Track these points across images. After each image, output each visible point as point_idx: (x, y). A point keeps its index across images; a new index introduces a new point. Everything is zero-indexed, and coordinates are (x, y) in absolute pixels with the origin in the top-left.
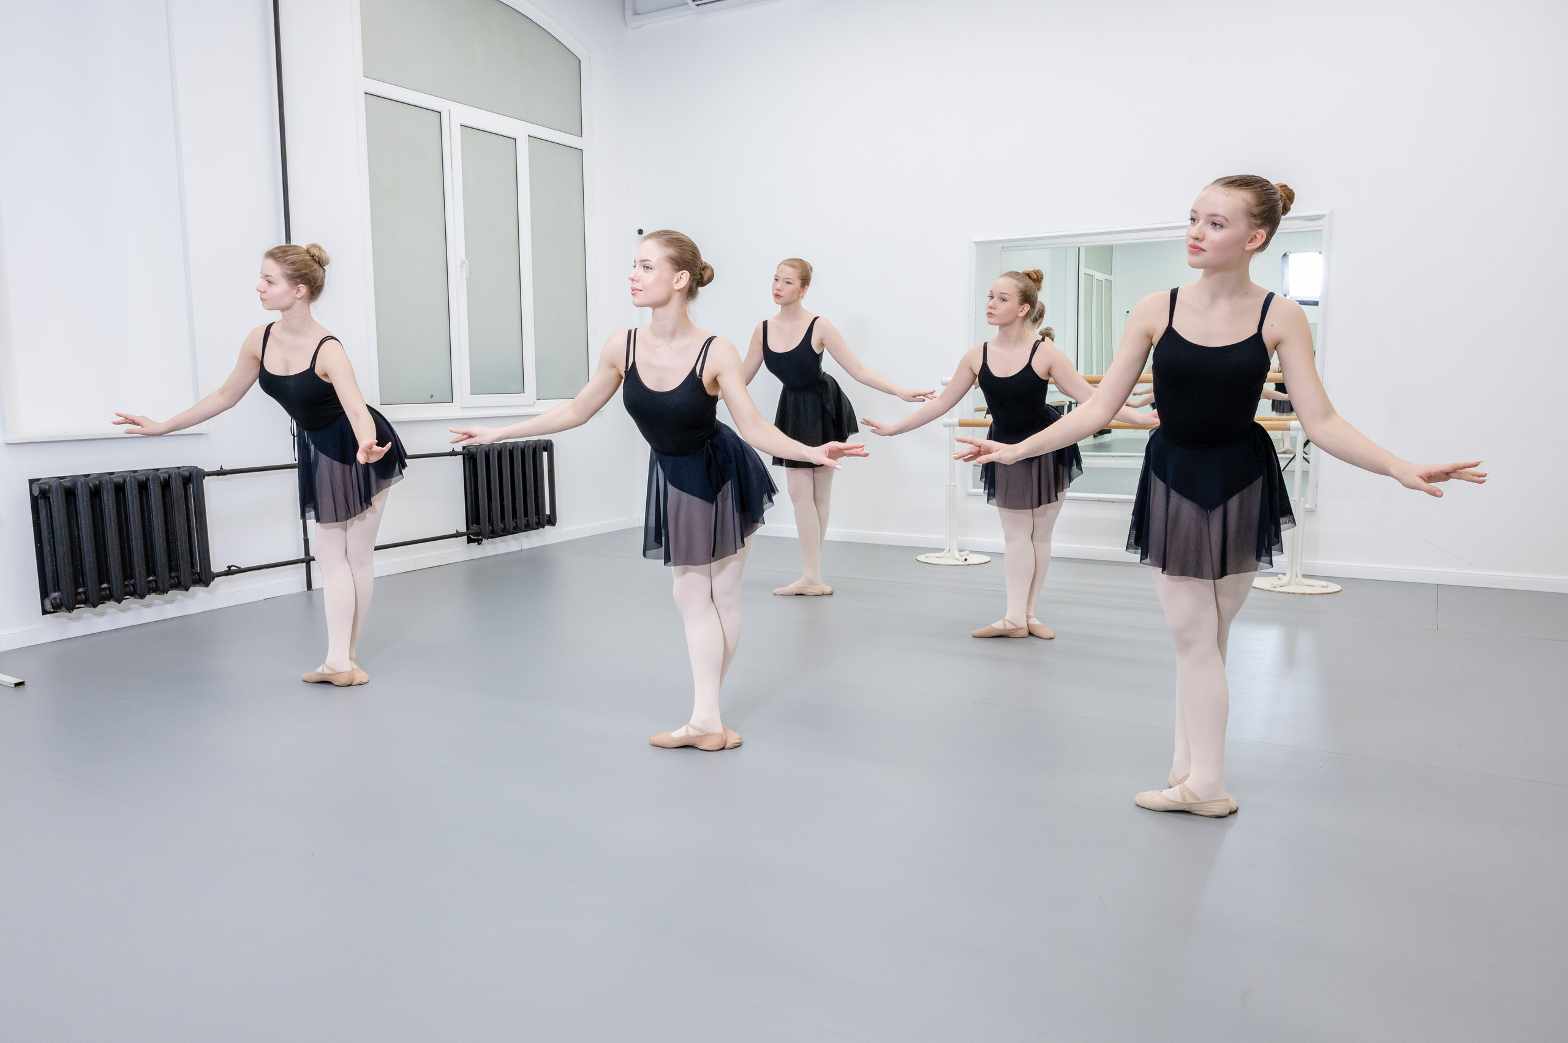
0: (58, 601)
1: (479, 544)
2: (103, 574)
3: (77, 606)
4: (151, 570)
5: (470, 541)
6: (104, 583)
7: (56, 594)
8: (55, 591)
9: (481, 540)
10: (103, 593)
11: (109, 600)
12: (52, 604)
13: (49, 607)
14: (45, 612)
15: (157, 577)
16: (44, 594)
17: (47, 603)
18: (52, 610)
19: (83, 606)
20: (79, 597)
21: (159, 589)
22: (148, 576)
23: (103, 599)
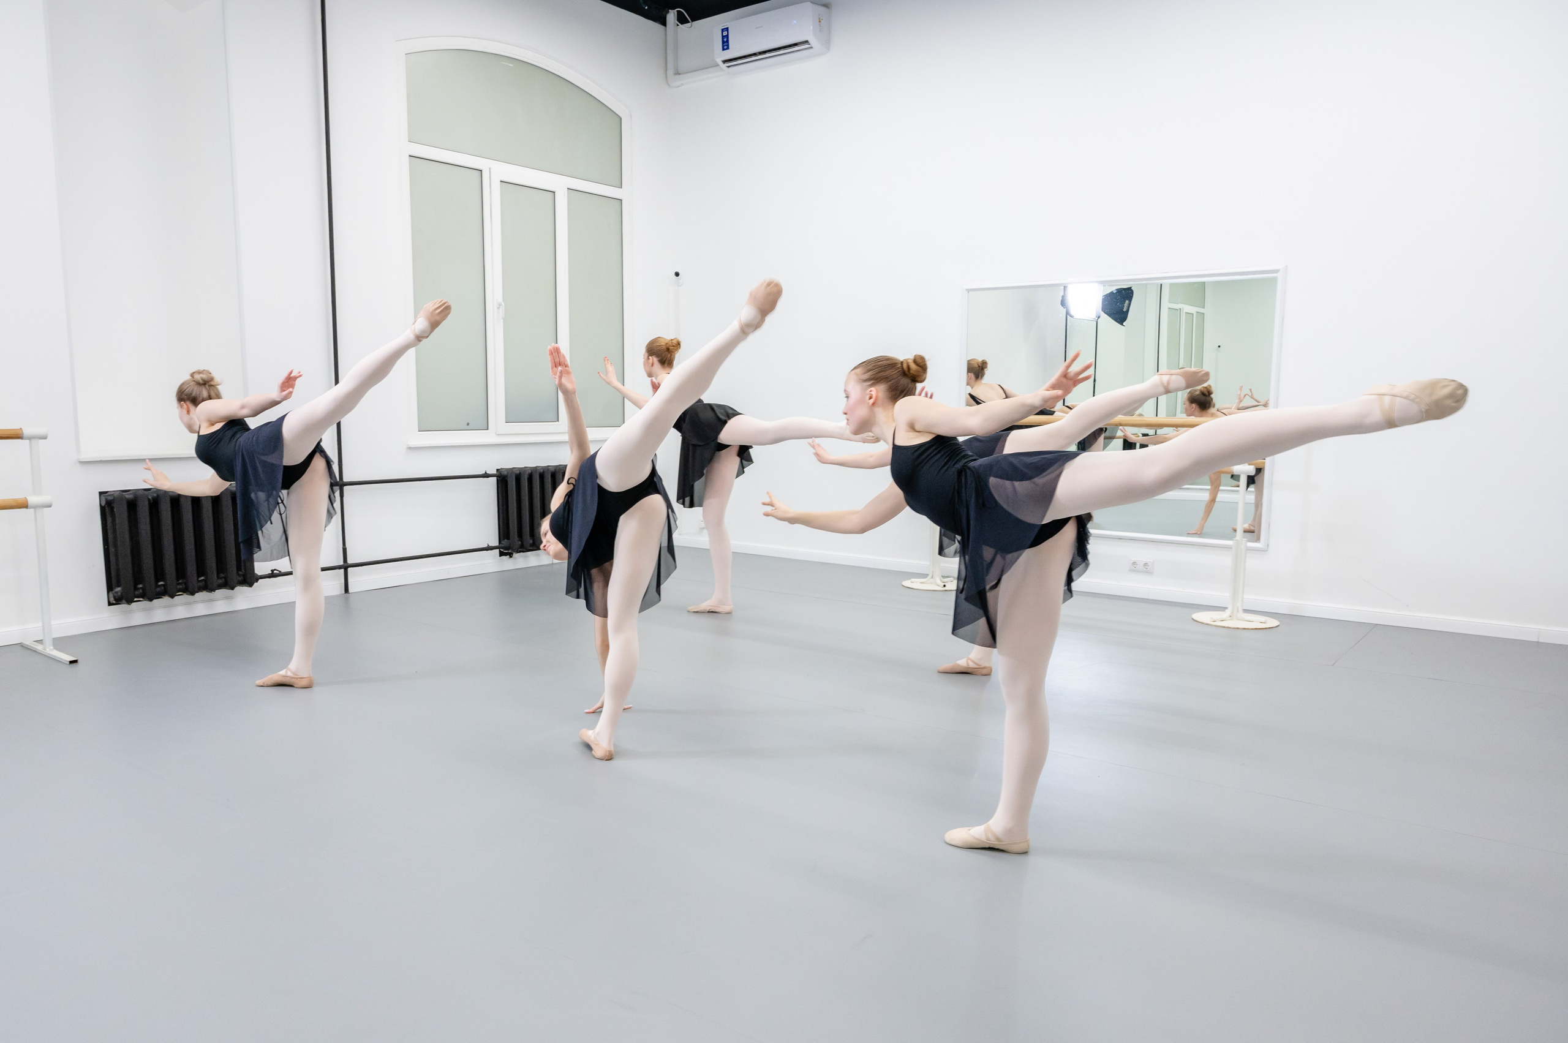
0: (119, 594)
1: (511, 557)
2: (160, 574)
3: (135, 599)
4: (201, 570)
5: (501, 554)
6: (161, 581)
7: (119, 589)
8: (118, 587)
9: (512, 554)
10: (158, 589)
11: (164, 595)
12: (114, 597)
13: (112, 600)
14: (110, 604)
15: (206, 578)
16: (110, 588)
17: (111, 595)
18: (114, 602)
19: (141, 599)
20: (137, 593)
21: (208, 587)
22: (199, 576)
23: (159, 596)
